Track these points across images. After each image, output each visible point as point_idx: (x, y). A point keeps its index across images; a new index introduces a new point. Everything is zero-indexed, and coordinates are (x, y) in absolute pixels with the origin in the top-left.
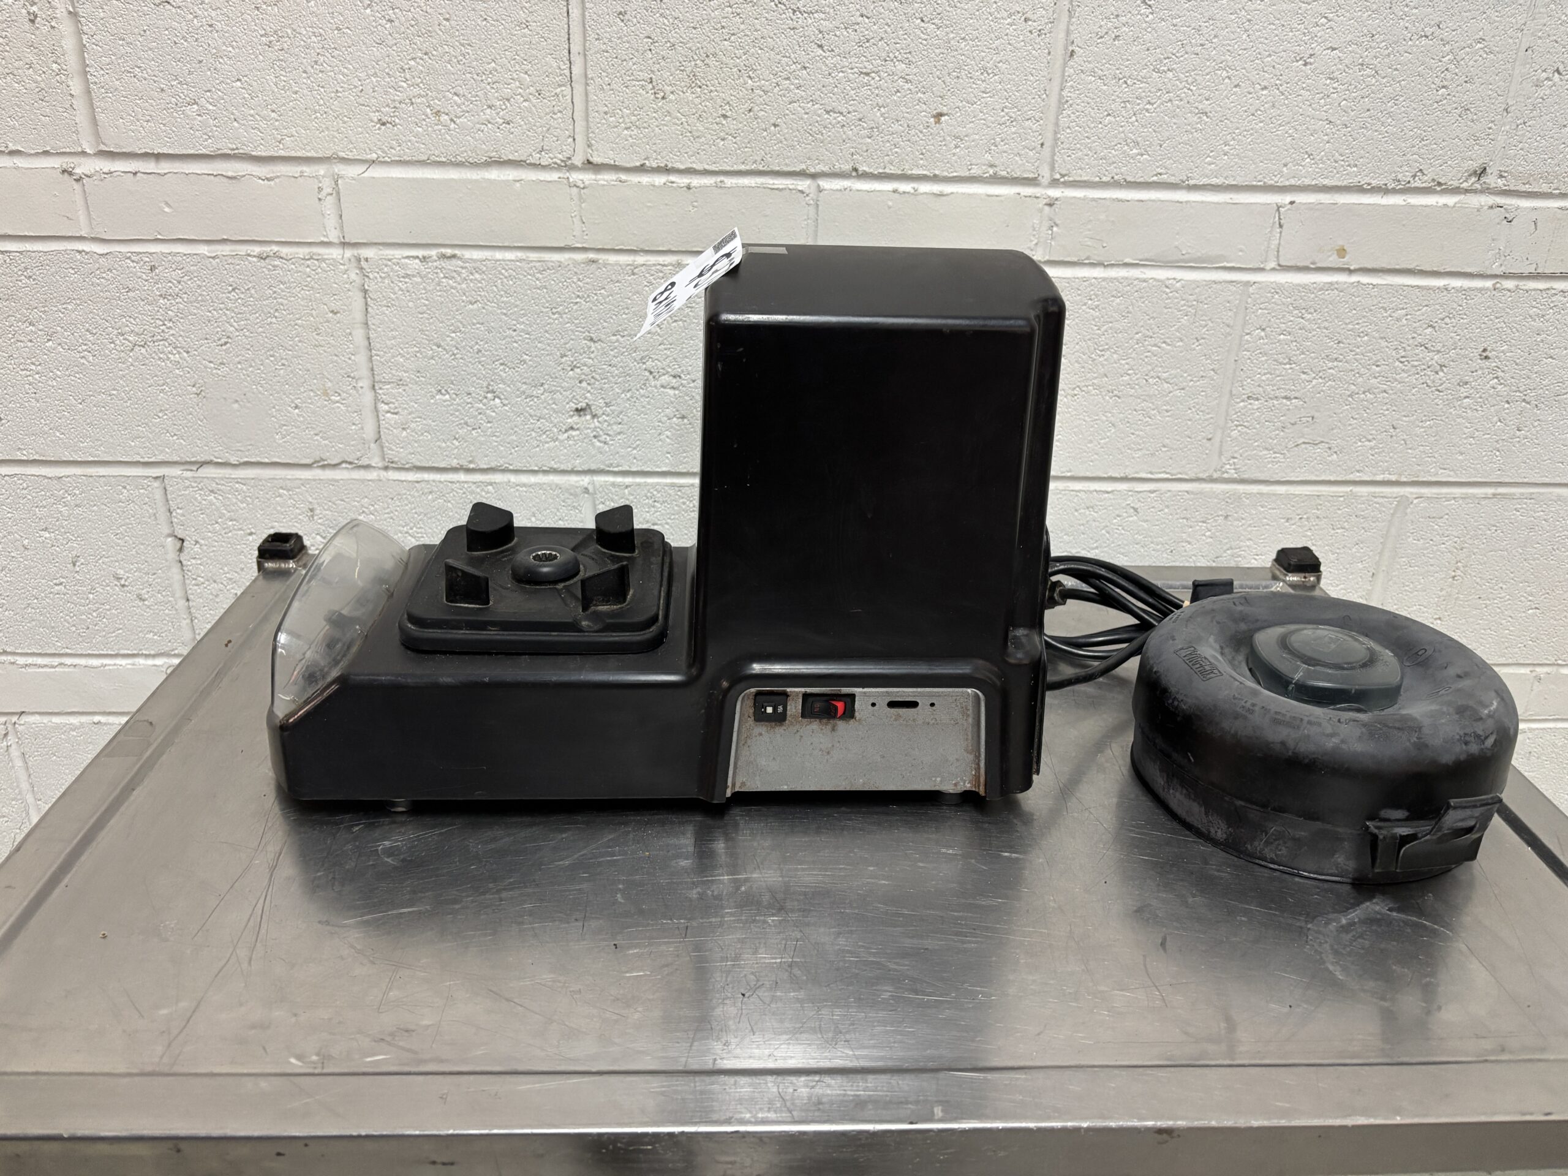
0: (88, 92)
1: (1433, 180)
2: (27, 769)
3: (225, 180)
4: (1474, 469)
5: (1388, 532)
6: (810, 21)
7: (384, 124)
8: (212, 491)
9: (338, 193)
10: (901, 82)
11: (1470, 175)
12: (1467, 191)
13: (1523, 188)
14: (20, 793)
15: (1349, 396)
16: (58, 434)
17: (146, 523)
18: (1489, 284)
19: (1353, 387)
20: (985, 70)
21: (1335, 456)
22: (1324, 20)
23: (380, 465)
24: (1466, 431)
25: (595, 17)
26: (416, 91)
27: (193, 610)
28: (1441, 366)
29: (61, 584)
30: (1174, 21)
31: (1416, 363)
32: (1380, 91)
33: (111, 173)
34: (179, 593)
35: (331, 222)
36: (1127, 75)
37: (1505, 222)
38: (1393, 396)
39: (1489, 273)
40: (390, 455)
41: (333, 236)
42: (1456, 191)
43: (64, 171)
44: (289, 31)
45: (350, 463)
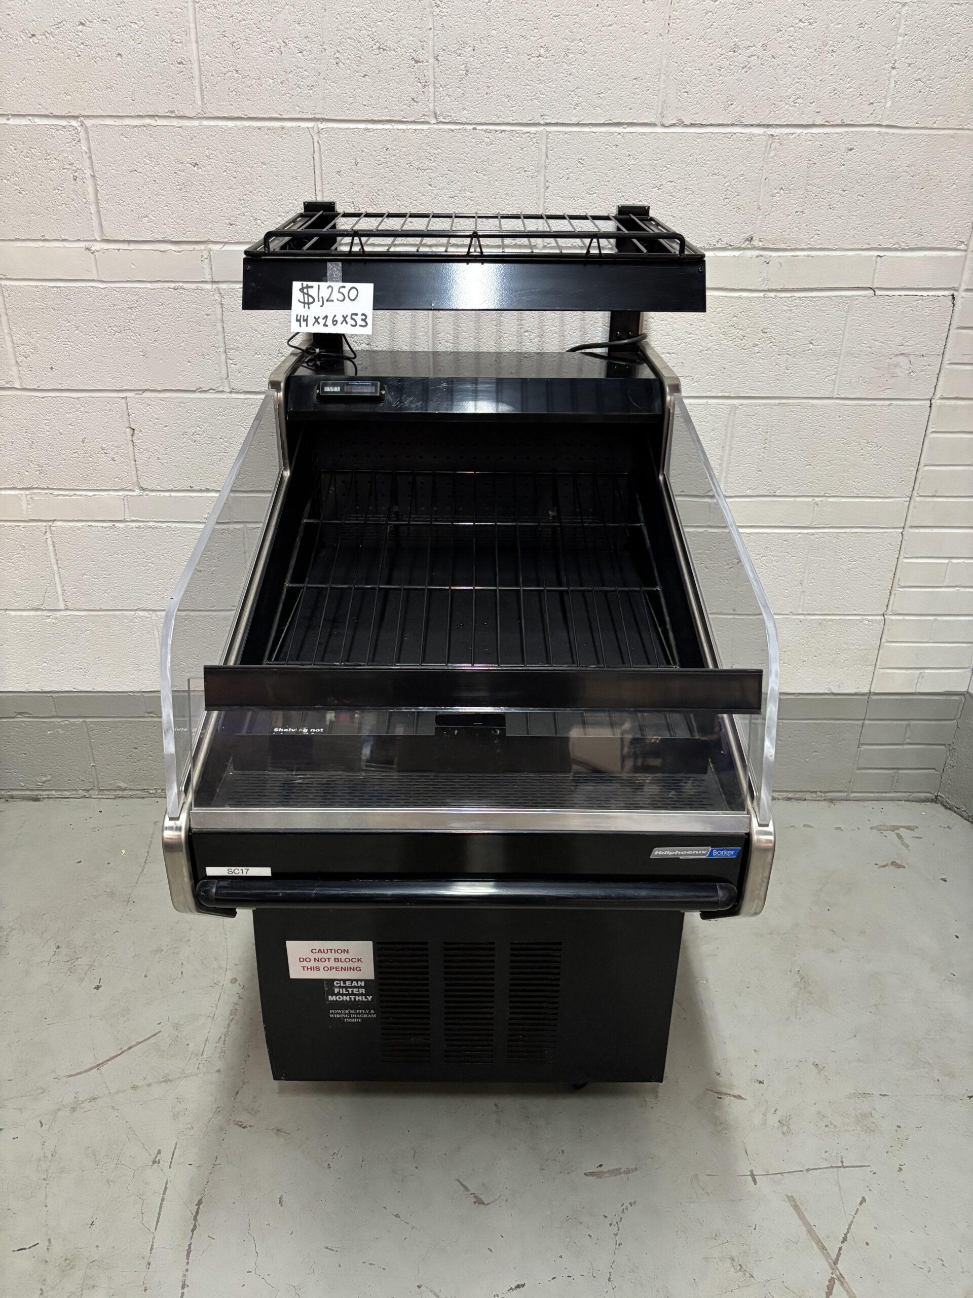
0: (99, 212)
1: (727, 244)
2: (55, 550)
3: (159, 252)
4: (768, 390)
5: (728, 423)
6: (425, 173)
7: (231, 225)
8: (148, 405)
9: (210, 258)
10: (469, 201)
11: (745, 241)
12: (744, 249)
13: (771, 246)
14: (51, 564)
15: (700, 352)
16: (79, 376)
17: (117, 421)
18: (761, 294)
19: (701, 347)
20: (507, 194)
21: (696, 383)
22: (665, 168)
23: (228, 391)
24: (760, 370)
25: (327, 174)
26: (246, 210)
27: (137, 466)
28: (744, 336)
29: (76, 453)
30: (595, 170)
31: (731, 335)
32: (696, 201)
33: (108, 249)
34: (132, 458)
35: (207, 271)
36: (575, 195)
37: (765, 263)
38: (721, 352)
39: (761, 289)
40: (233, 385)
41: (208, 278)
42: (739, 249)
43: (87, 249)
44: (190, 183)
45: (214, 390)
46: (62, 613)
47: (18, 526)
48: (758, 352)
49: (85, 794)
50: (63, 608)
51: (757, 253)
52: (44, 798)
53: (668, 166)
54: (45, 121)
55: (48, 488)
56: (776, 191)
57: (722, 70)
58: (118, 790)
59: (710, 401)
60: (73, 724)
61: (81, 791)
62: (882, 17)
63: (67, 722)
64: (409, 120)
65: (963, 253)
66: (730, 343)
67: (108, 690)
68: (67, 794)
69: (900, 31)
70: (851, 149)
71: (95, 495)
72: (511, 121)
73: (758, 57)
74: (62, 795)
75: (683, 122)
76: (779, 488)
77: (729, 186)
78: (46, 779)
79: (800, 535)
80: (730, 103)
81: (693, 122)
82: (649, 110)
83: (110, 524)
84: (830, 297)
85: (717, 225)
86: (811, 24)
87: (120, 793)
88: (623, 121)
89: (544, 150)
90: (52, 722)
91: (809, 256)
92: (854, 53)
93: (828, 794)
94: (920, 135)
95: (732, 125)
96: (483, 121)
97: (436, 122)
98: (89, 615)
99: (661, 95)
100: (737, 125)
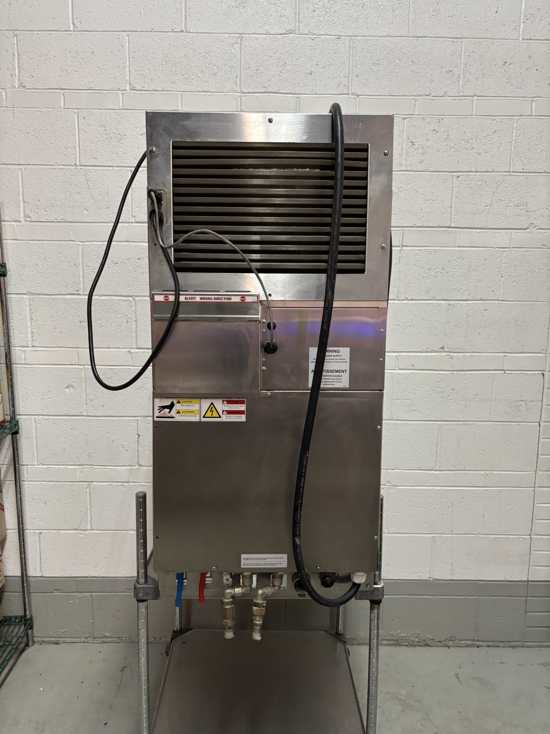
46: (89, 531)
47: (73, 484)
48: (451, 399)
49: (85, 640)
50: (90, 529)
51: (446, 354)
52: (62, 643)
53: (402, 317)
54: (117, 298)
55: (92, 465)
56: (453, 327)
57: (424, 278)
58: (104, 638)
59: (428, 422)
60: (85, 596)
61: (83, 638)
62: (495, 256)
63: (82, 595)
65: (545, 355)
66: (436, 395)
67: (107, 576)
68: (75, 640)
69: (503, 262)
70: (486, 310)
71: (115, 469)
73: (440, 273)
74: (72, 641)
75: (408, 299)
76: (467, 466)
77: (431, 325)
78: (64, 630)
79: (480, 491)
80: (429, 291)
81: (412, 299)
83: (121, 484)
84: (484, 374)
85: (426, 342)
86: (463, 259)
87: (105, 640)
90: (73, 595)
91: (471, 355)
92: (483, 271)
93: (511, 643)
94: (518, 304)
95: (430, 300)
98: (103, 533)
99: (397, 289)
100: (433, 300)
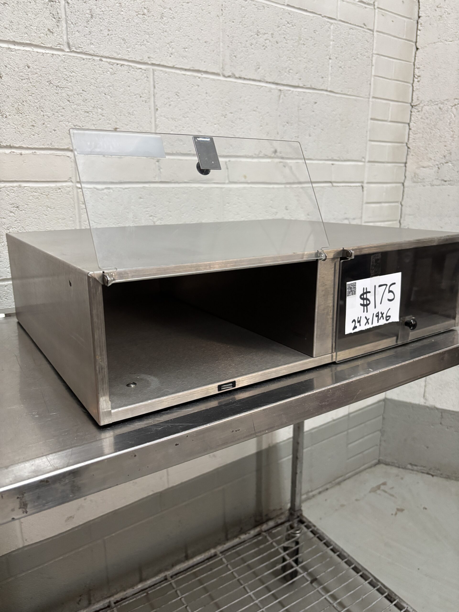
51: (279, 160)
56: (285, 124)
57: (253, 45)
62: (323, 29)
64: (47, 46)
65: (364, 163)
69: (331, 39)
70: (316, 103)
72: (127, 58)
73: (270, 41)
75: (235, 75)
77: (262, 119)
80: (258, 67)
81: (240, 76)
82: (215, 64)
86: (293, 26)
88: (201, 69)
89: (152, 83)
93: (337, 481)
94: (343, 98)
95: (260, 81)
96: (107, 55)
97: (69, 51)
99: (221, 56)
100: (262, 81)
